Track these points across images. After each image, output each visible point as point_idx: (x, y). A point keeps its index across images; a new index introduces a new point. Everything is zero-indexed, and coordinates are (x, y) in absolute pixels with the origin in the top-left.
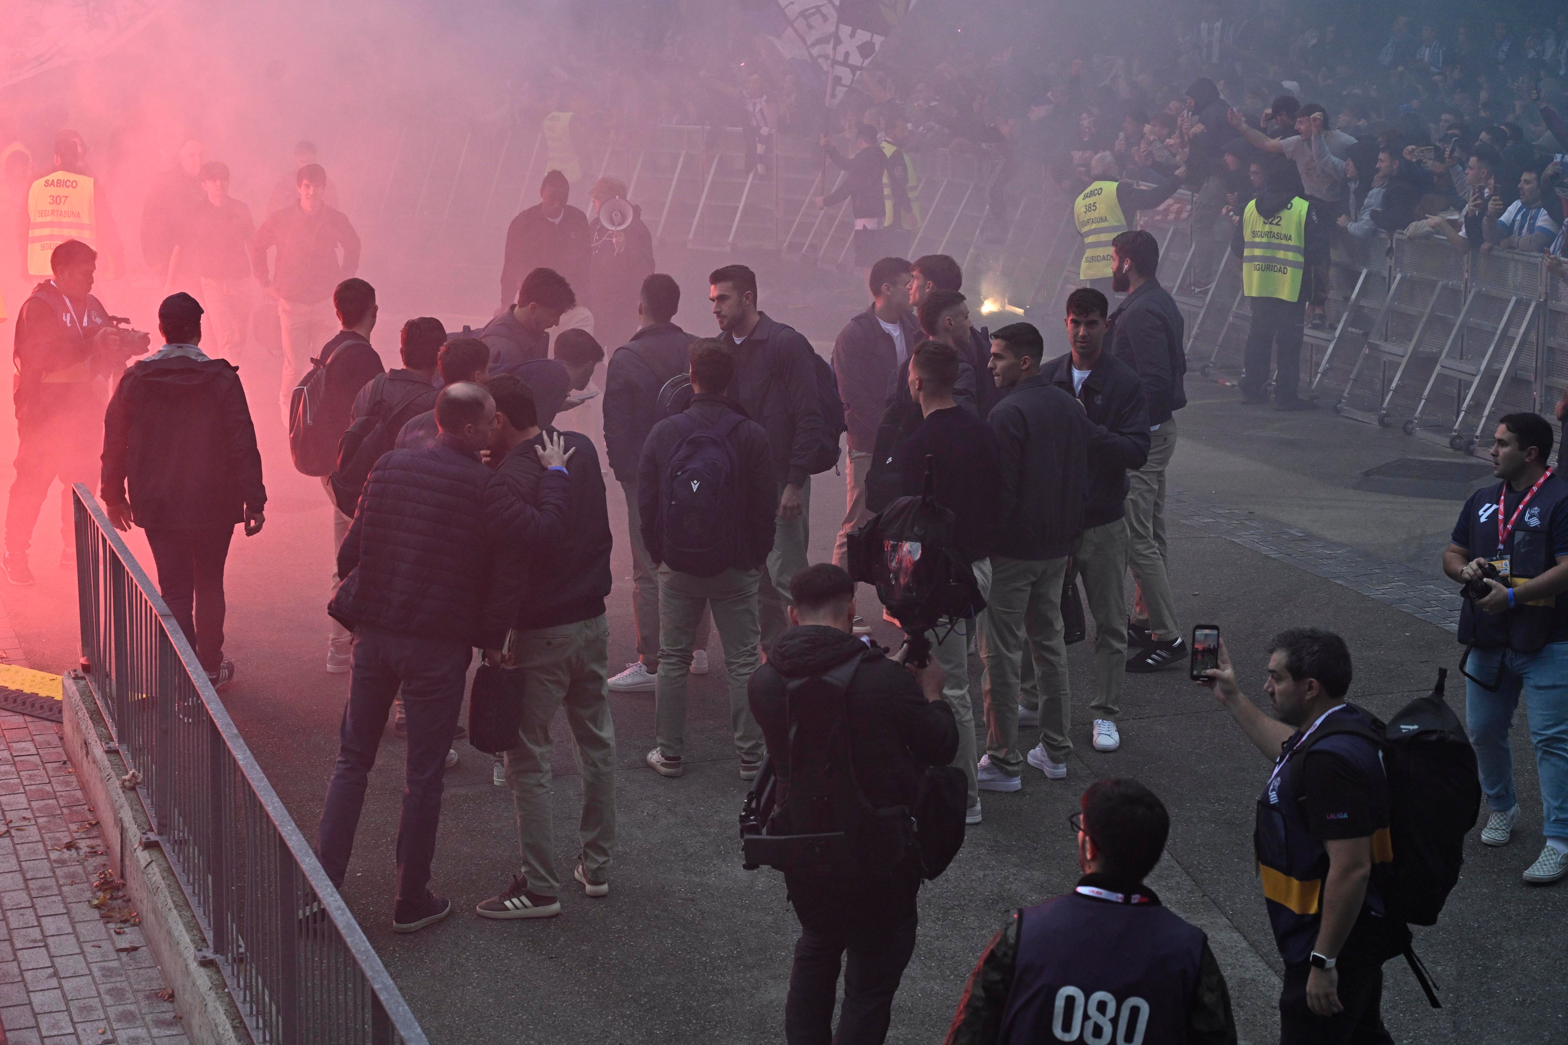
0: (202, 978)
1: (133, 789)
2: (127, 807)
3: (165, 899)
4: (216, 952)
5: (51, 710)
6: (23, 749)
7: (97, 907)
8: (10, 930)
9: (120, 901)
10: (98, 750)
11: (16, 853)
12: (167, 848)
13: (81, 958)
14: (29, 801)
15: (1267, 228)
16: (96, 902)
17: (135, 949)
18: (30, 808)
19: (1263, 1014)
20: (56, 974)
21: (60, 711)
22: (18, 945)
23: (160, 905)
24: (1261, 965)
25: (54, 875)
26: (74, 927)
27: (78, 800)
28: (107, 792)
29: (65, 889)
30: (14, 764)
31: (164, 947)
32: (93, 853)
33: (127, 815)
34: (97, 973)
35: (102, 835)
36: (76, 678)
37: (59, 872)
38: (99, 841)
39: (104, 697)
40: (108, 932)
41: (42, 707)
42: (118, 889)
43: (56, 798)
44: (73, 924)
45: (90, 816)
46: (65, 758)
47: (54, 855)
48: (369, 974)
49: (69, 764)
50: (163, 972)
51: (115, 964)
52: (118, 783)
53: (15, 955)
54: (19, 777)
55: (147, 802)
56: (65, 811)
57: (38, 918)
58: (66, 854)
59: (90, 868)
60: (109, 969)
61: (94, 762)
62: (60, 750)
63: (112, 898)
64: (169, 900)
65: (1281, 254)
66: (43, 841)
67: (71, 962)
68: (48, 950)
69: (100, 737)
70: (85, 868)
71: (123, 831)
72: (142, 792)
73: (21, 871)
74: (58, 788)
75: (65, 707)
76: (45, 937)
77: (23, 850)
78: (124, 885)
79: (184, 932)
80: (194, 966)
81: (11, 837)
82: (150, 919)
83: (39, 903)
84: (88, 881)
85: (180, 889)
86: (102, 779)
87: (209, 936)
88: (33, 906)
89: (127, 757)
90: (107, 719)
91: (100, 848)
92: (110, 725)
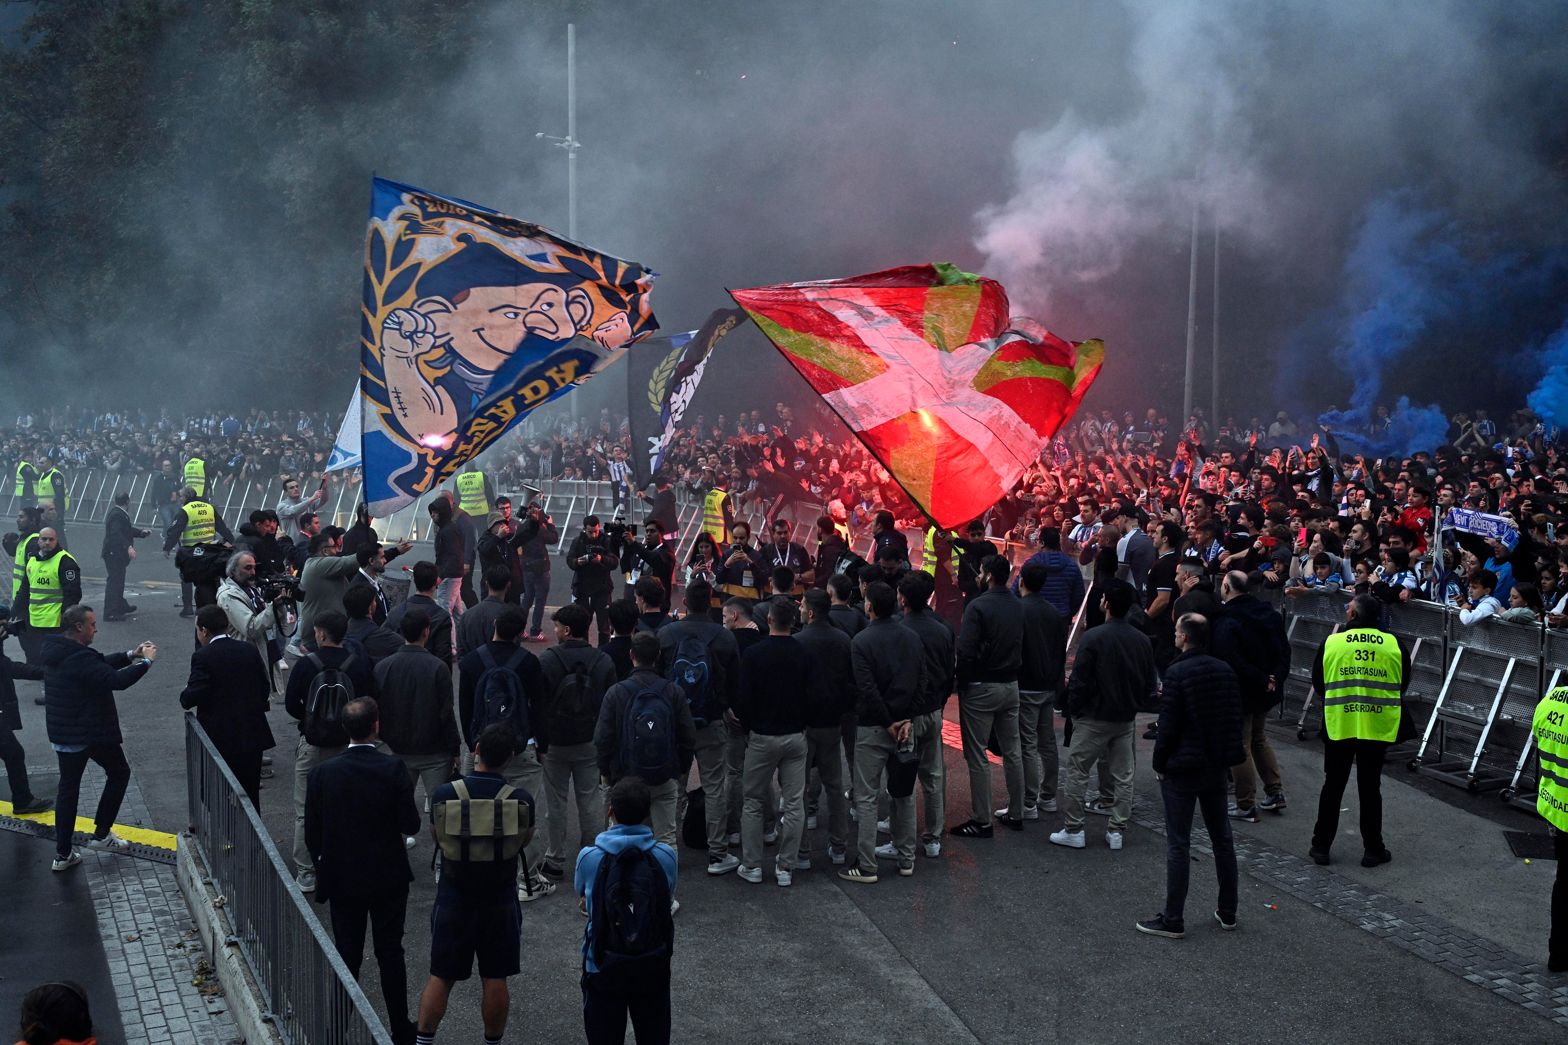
0: (264, 1030)
1: (221, 907)
2: (217, 919)
3: (241, 979)
4: (273, 1013)
5: (169, 857)
6: (150, 884)
7: (196, 985)
8: (139, 1003)
9: (211, 981)
10: (199, 884)
11: (144, 951)
12: (242, 945)
13: (185, 1019)
14: (154, 918)
16: (196, 982)
17: (221, 1012)
18: (155, 921)
19: (940, 1031)
20: (169, 1031)
21: (175, 858)
22: (144, 1012)
23: (237, 983)
24: (938, 999)
25: (169, 966)
26: (181, 999)
27: (186, 916)
28: (205, 909)
29: (176, 974)
30: (145, 893)
31: (240, 1010)
32: (195, 950)
33: (217, 925)
34: (196, 1029)
35: (201, 939)
36: (186, 836)
37: (173, 963)
38: (199, 942)
39: (204, 848)
40: (203, 1002)
41: (163, 856)
42: (210, 973)
43: (171, 915)
44: (181, 997)
45: (193, 926)
46: (178, 888)
47: (169, 952)
48: (370, 1025)
49: (180, 893)
50: (239, 1027)
51: (207, 1023)
52: (211, 904)
53: (142, 1019)
54: (148, 901)
55: (230, 916)
56: (178, 923)
57: (158, 994)
58: (178, 951)
59: (193, 960)
60: (203, 1026)
61: (197, 890)
62: (175, 883)
63: (207, 979)
64: (244, 980)
66: (162, 943)
67: (179, 1022)
68: (164, 1015)
69: (201, 874)
70: (189, 960)
71: (214, 935)
72: (227, 909)
73: (148, 963)
74: (173, 908)
75: (178, 855)
76: (162, 1006)
77: (149, 950)
78: (215, 970)
79: (253, 1000)
80: (259, 1022)
81: (141, 941)
82: (230, 992)
83: (158, 984)
84: (191, 968)
85: (251, 972)
86: (201, 902)
87: (269, 1002)
88: (155, 986)
89: (218, 887)
90: (205, 862)
91: (200, 947)
92: (207, 866)
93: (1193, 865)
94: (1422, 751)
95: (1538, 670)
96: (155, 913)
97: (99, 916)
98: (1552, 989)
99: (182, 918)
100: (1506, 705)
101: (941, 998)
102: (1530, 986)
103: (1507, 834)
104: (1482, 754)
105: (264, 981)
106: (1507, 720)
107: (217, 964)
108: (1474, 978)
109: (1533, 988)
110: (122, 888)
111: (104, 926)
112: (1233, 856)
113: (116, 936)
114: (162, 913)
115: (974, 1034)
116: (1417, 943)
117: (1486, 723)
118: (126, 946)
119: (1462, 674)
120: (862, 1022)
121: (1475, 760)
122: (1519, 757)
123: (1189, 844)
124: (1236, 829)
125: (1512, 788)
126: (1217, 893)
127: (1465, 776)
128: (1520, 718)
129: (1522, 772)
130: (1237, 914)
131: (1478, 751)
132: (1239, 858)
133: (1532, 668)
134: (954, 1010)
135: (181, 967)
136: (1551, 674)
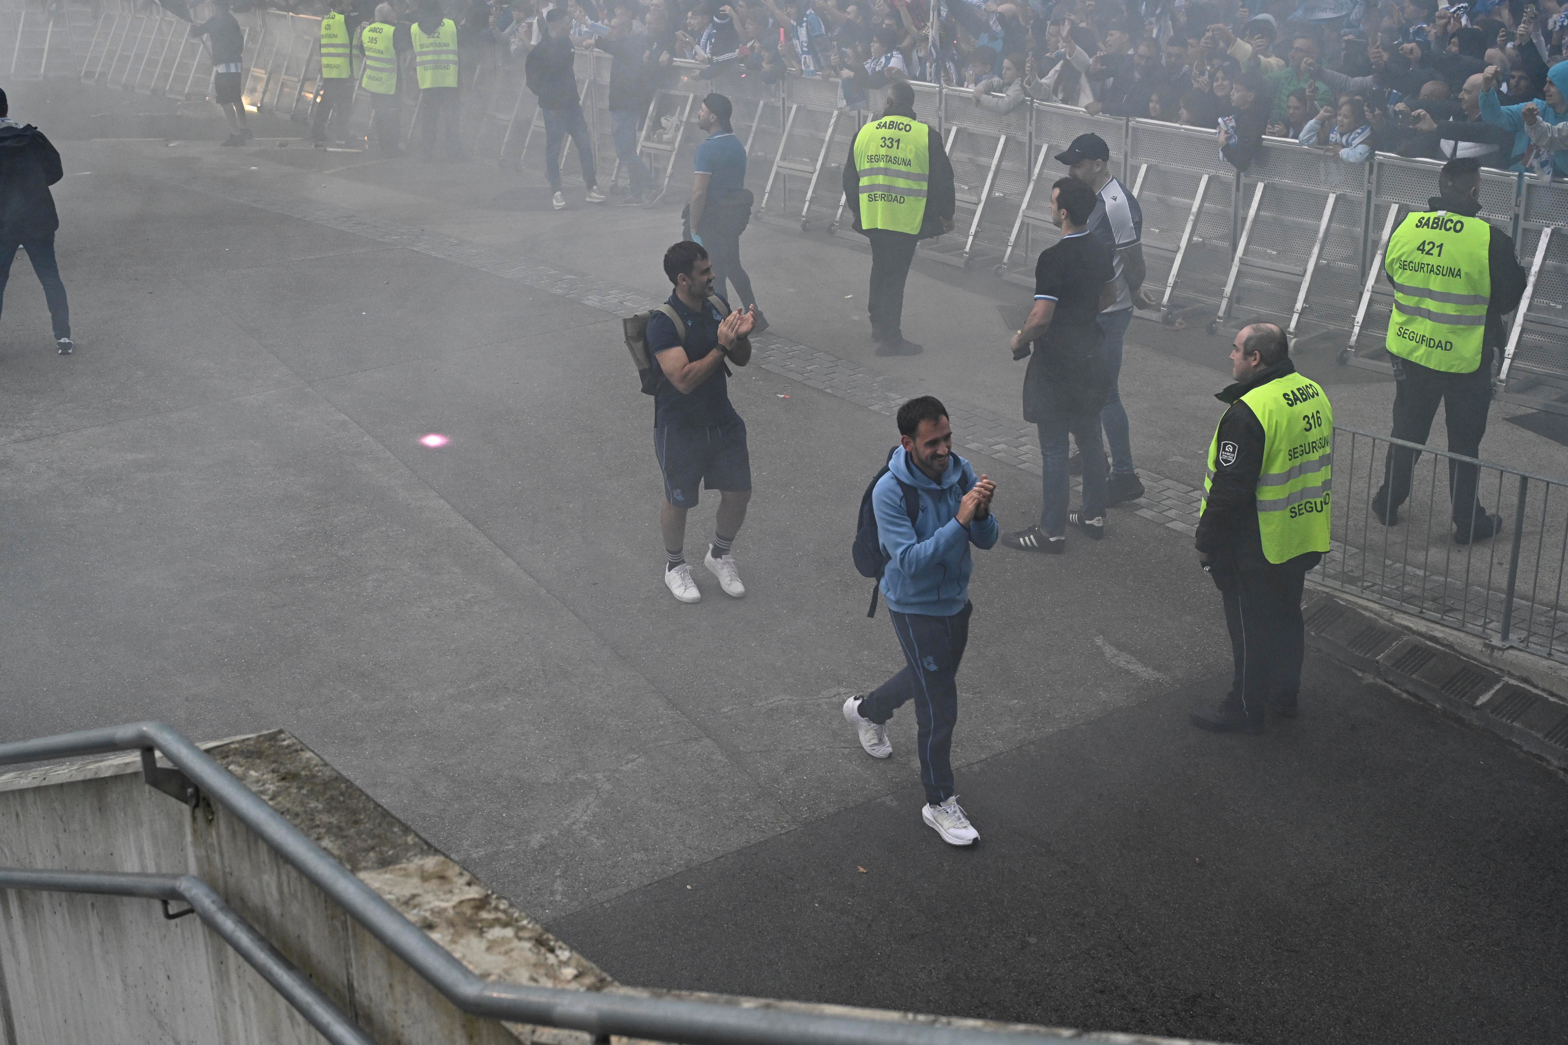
15: (431, 40)
19: (465, 548)
24: (461, 518)
65: (443, 57)
95: (1027, 145)
100: (997, 182)
101: (463, 516)
102: (1022, 447)
103: (1002, 309)
104: (977, 232)
106: (999, 197)
108: (972, 445)
109: (1025, 449)
115: (500, 548)
117: (980, 201)
119: (958, 154)
120: (384, 548)
121: (971, 239)
122: (1010, 233)
125: (1005, 264)
127: (961, 256)
128: (1011, 195)
129: (1014, 247)
131: (973, 229)
133: (1020, 144)
134: (477, 527)
136: (1039, 148)
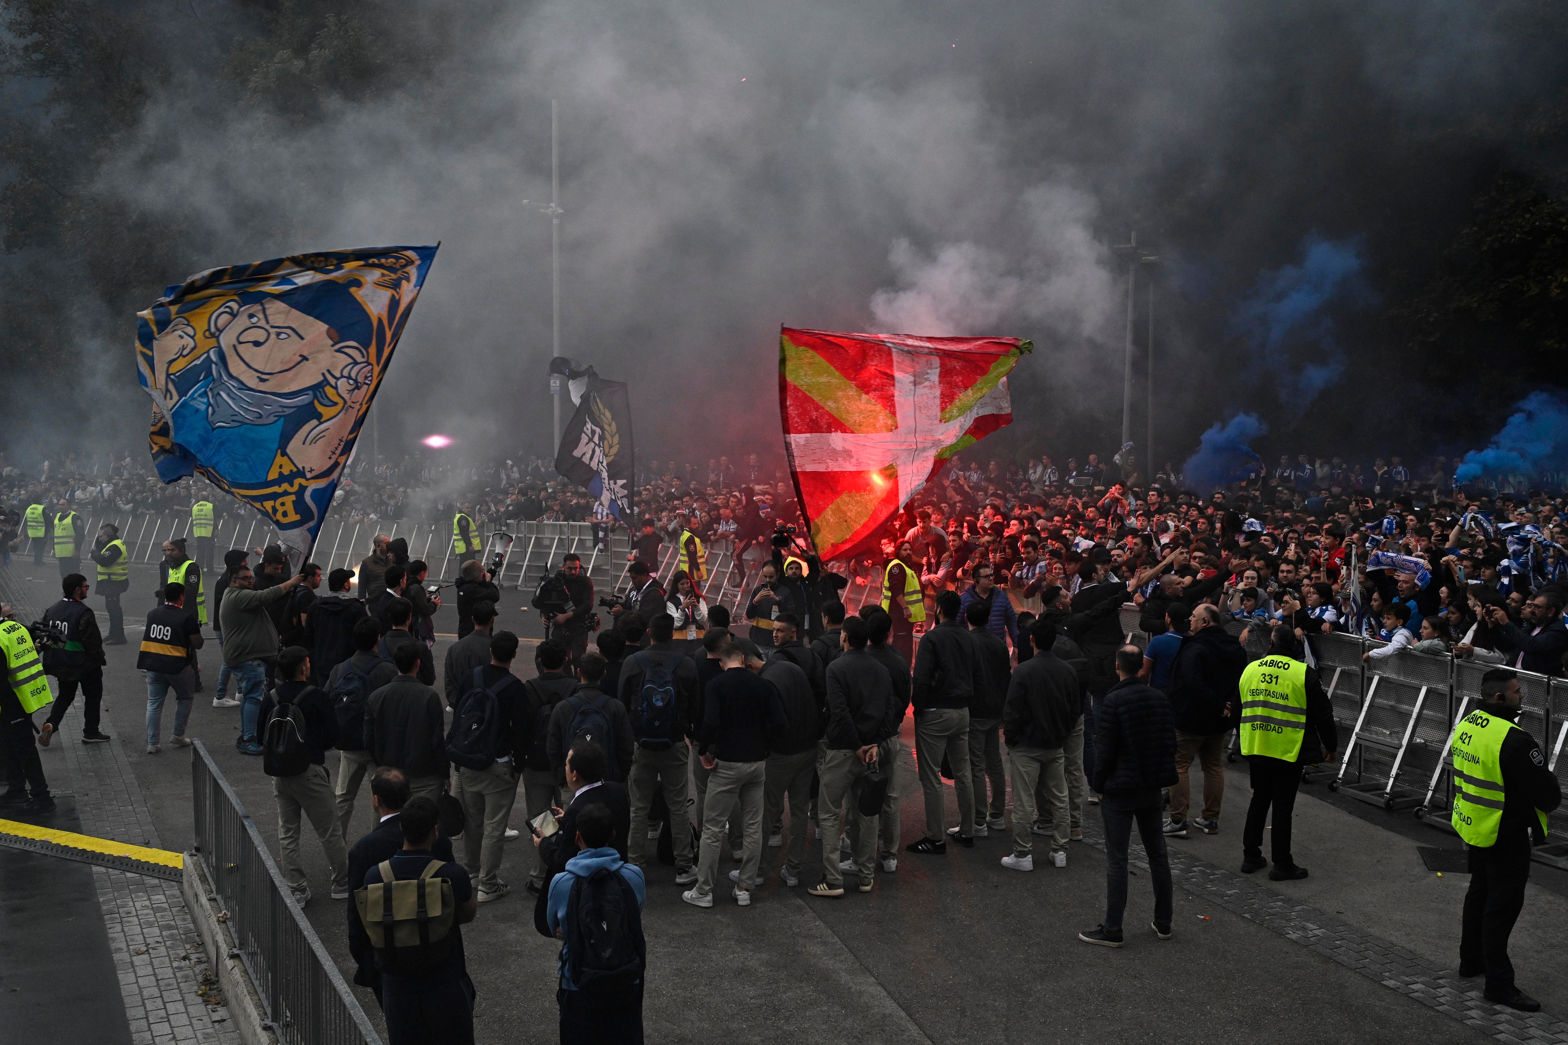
0: (264, 1037)
1: (224, 922)
2: (220, 933)
3: (242, 989)
4: (273, 1021)
5: (176, 875)
6: (158, 900)
7: (201, 995)
8: (146, 1012)
9: (215, 991)
10: (204, 900)
11: (151, 963)
12: (244, 958)
13: (190, 1027)
14: (161, 931)
16: (200, 992)
17: (224, 1020)
18: (162, 935)
19: (896, 1035)
20: (174, 1038)
21: (181, 876)
22: (151, 1021)
23: (239, 993)
24: (895, 1006)
25: (176, 977)
26: (186, 1009)
27: (191, 930)
28: (209, 924)
29: (181, 985)
30: (153, 908)
31: (241, 1019)
32: (199, 962)
33: (220, 938)
34: (200, 1037)
35: (205, 951)
36: (191, 855)
37: (178, 974)
38: (203, 955)
39: (208, 866)
40: (207, 1011)
41: (170, 874)
42: (214, 983)
43: (177, 929)
44: (186, 1007)
45: (198, 939)
46: (183, 904)
47: (175, 964)
48: (364, 1032)
49: (186, 908)
50: (240, 1034)
51: (210, 1031)
52: (215, 919)
53: (149, 1027)
54: (155, 917)
55: (233, 930)
56: (183, 937)
57: (164, 1003)
58: (183, 963)
59: (197, 972)
60: (207, 1034)
61: (201, 906)
62: (181, 899)
63: (210, 989)
64: (245, 990)
66: (169, 956)
67: (184, 1030)
68: (170, 1024)
69: (205, 891)
70: (194, 972)
71: (218, 948)
72: (230, 924)
73: (155, 975)
74: (179, 923)
75: (184, 873)
76: (168, 1015)
77: (156, 962)
78: (218, 981)
79: (254, 1010)
80: (259, 1030)
81: (149, 954)
82: (233, 1002)
83: (165, 994)
84: (196, 979)
85: (252, 983)
86: (206, 917)
87: (269, 1011)
88: (161, 996)
89: (222, 903)
90: (210, 879)
91: (204, 959)
92: (212, 883)
93: (1131, 880)
94: (1342, 772)
95: (1448, 697)
96: (162, 928)
97: (110, 931)
98: (1462, 993)
99: (187, 931)
100: (1418, 729)
101: (898, 1004)
102: (1443, 991)
103: (1421, 850)
104: (1397, 775)
105: (266, 991)
106: (1420, 744)
107: (220, 975)
108: (1391, 983)
109: (1445, 993)
110: (131, 904)
111: (114, 940)
112: (1167, 870)
113: (125, 949)
114: (169, 927)
115: (929, 1038)
116: (1338, 950)
117: (1401, 746)
118: (134, 958)
119: (1379, 700)
120: (824, 1027)
121: (1391, 781)
122: (1431, 778)
123: (1126, 860)
124: (1171, 846)
125: (1425, 807)
126: (1154, 904)
127: (1381, 796)
128: (1432, 742)
129: (1435, 791)
130: (1172, 925)
131: (1394, 772)
132: (1174, 872)
133: (1442, 695)
134: (910, 1015)
135: (186, 978)
136: (1460, 700)
